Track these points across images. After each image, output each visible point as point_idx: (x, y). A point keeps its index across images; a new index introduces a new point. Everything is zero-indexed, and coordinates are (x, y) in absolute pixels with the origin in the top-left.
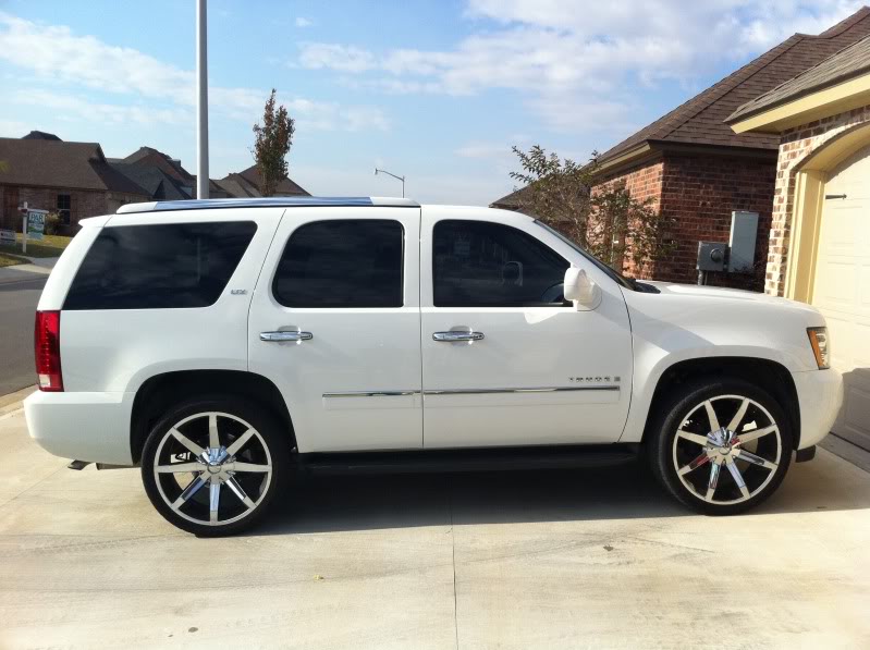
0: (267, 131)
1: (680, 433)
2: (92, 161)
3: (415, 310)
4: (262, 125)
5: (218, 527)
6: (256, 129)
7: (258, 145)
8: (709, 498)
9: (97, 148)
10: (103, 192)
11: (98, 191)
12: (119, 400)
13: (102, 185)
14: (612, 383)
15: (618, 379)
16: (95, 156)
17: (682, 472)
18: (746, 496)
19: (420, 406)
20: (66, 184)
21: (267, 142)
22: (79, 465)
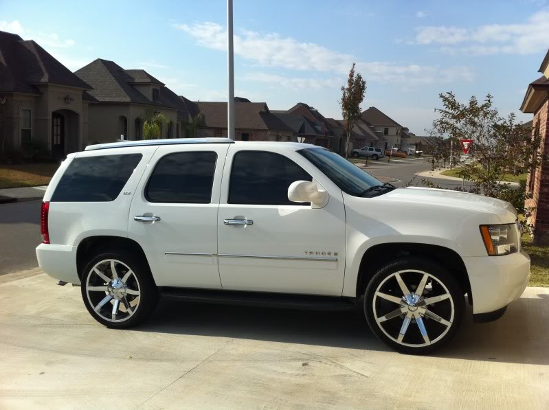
0: (349, 90)
1: (378, 293)
2: (261, 113)
3: (216, 205)
4: (347, 86)
5: (116, 323)
6: (343, 89)
7: (343, 99)
8: (399, 341)
9: (265, 105)
10: (266, 131)
11: (263, 130)
12: (70, 250)
13: (265, 127)
14: (332, 256)
15: (336, 254)
16: (263, 110)
17: (380, 320)
18: (428, 343)
19: (216, 263)
20: (247, 127)
21: (350, 97)
22: (62, 283)
